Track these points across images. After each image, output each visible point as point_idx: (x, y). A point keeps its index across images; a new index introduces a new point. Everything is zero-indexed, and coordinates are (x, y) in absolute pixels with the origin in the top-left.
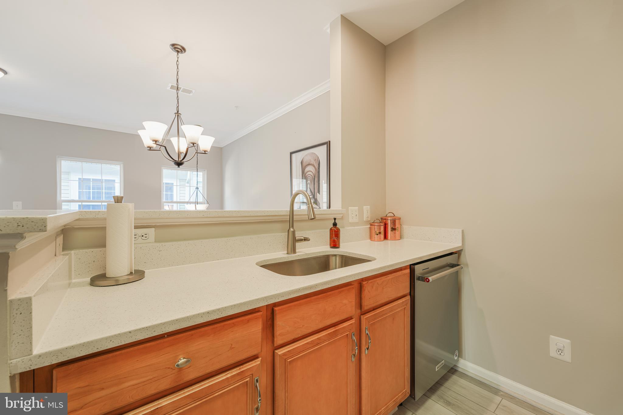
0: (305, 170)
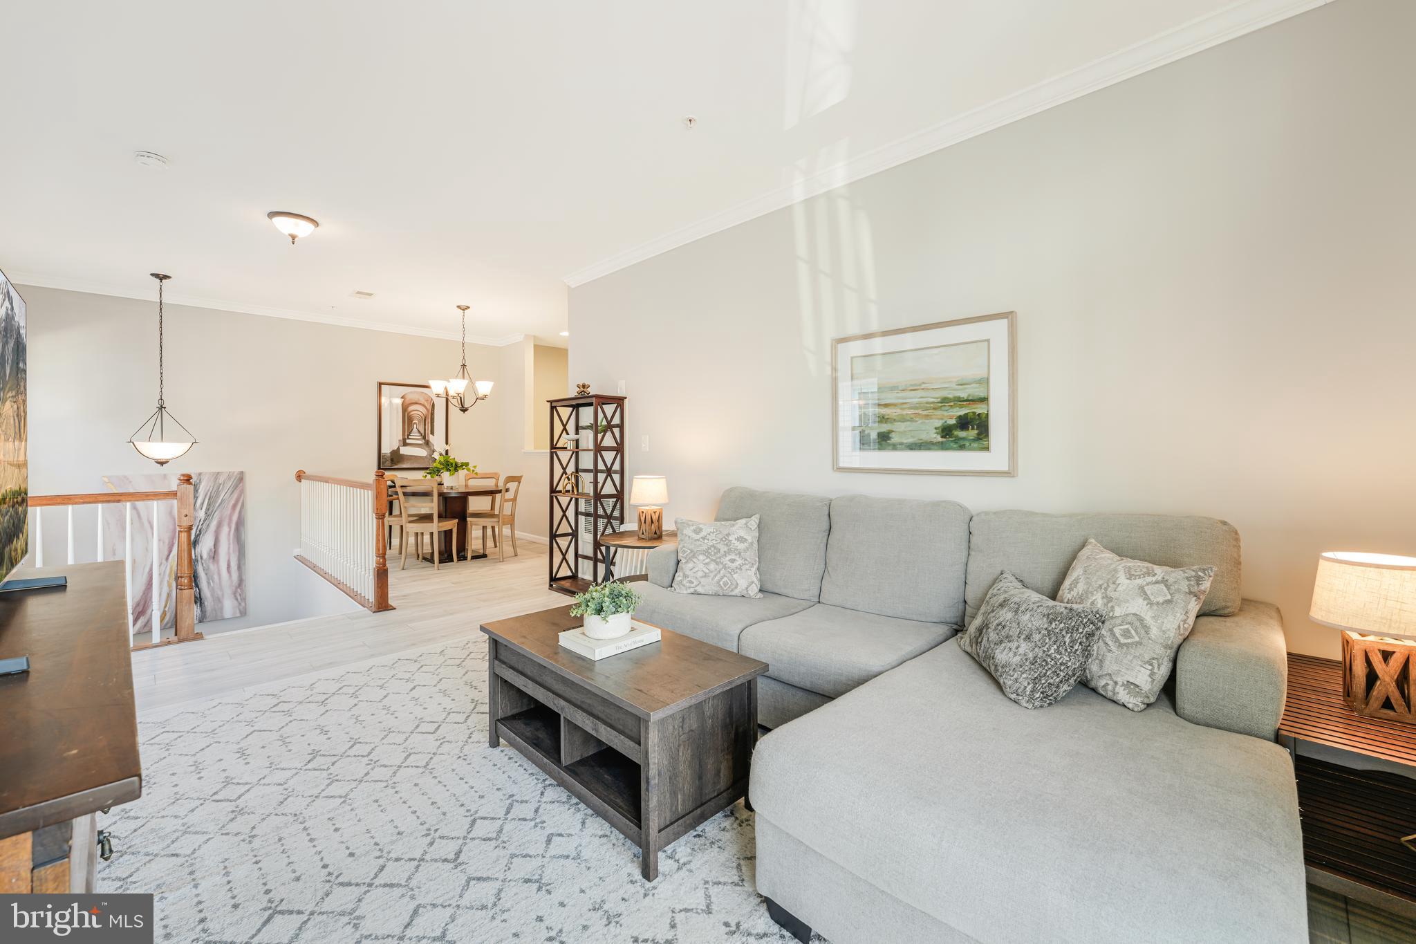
0: (408, 407)
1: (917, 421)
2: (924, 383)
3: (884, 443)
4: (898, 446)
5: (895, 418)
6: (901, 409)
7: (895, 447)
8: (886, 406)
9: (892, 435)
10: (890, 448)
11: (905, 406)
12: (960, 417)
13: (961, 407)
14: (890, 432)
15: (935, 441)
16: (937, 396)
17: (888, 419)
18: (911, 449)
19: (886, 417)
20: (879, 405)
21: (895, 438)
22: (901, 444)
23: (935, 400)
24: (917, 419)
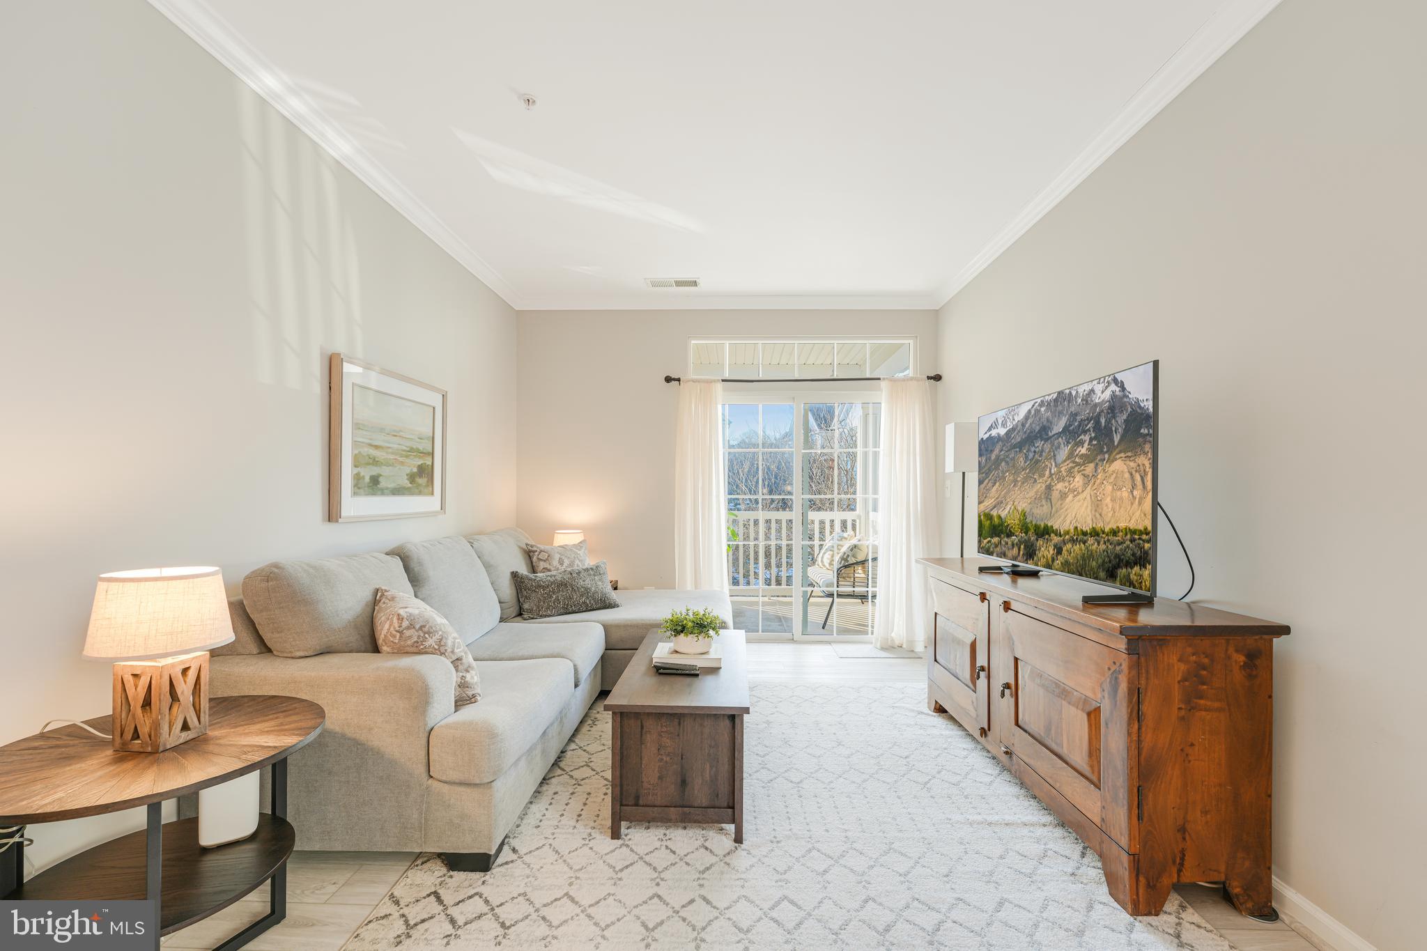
1: (396, 467)
2: (401, 431)
3: (375, 487)
4: (385, 491)
5: (382, 461)
6: (387, 453)
7: (383, 492)
8: (377, 447)
9: (381, 479)
10: (379, 493)
11: (390, 450)
12: (419, 466)
13: (420, 457)
14: (379, 476)
15: (407, 486)
16: (408, 445)
17: (378, 461)
18: (394, 494)
19: (377, 459)
20: (370, 445)
21: (383, 483)
22: (387, 488)
23: (405, 448)
24: (396, 465)
